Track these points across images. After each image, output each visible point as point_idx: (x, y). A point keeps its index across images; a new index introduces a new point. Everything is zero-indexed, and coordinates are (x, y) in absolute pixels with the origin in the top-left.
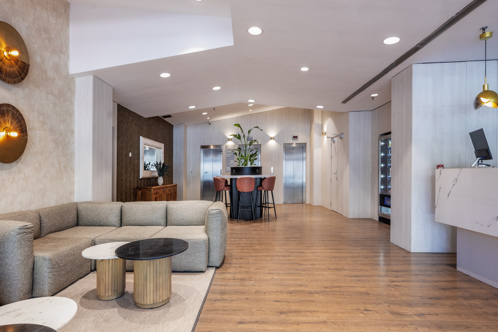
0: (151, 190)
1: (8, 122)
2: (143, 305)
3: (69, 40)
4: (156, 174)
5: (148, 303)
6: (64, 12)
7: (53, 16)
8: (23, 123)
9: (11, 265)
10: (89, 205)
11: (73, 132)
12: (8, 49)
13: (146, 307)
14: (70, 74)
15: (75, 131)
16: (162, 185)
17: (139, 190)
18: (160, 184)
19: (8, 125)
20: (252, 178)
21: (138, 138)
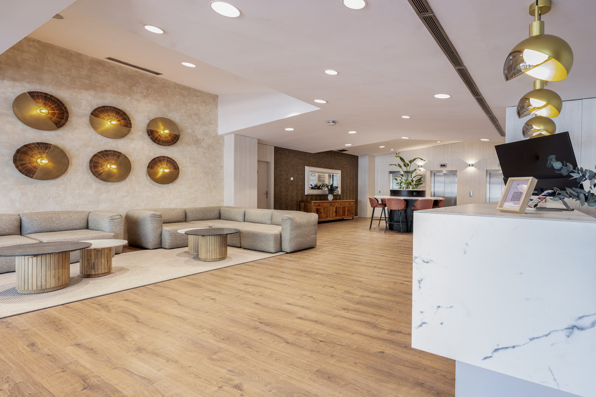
0: (311, 203)
1: (164, 164)
2: (201, 259)
3: (217, 116)
4: (327, 192)
5: (202, 258)
6: (212, 101)
7: (202, 106)
8: (175, 164)
9: (147, 230)
10: (227, 208)
11: (222, 167)
12: (164, 130)
13: (202, 260)
14: (219, 134)
15: (224, 166)
16: (332, 200)
17: (302, 203)
18: (329, 200)
19: (165, 166)
20: (400, 199)
21: (303, 168)
